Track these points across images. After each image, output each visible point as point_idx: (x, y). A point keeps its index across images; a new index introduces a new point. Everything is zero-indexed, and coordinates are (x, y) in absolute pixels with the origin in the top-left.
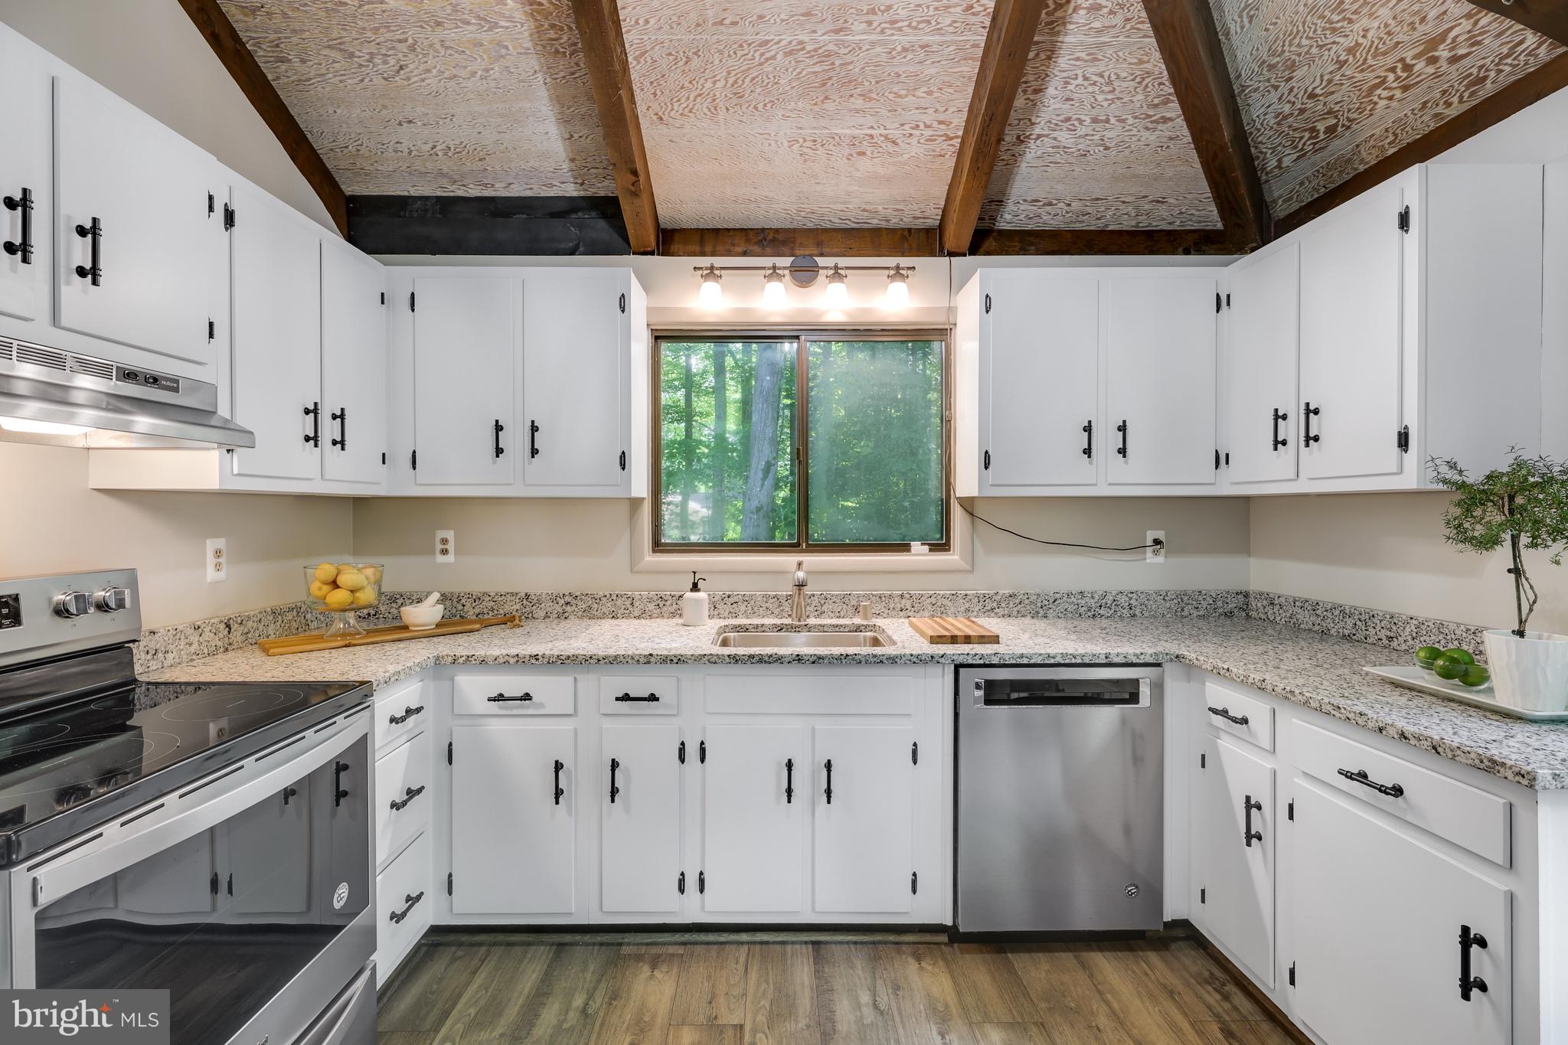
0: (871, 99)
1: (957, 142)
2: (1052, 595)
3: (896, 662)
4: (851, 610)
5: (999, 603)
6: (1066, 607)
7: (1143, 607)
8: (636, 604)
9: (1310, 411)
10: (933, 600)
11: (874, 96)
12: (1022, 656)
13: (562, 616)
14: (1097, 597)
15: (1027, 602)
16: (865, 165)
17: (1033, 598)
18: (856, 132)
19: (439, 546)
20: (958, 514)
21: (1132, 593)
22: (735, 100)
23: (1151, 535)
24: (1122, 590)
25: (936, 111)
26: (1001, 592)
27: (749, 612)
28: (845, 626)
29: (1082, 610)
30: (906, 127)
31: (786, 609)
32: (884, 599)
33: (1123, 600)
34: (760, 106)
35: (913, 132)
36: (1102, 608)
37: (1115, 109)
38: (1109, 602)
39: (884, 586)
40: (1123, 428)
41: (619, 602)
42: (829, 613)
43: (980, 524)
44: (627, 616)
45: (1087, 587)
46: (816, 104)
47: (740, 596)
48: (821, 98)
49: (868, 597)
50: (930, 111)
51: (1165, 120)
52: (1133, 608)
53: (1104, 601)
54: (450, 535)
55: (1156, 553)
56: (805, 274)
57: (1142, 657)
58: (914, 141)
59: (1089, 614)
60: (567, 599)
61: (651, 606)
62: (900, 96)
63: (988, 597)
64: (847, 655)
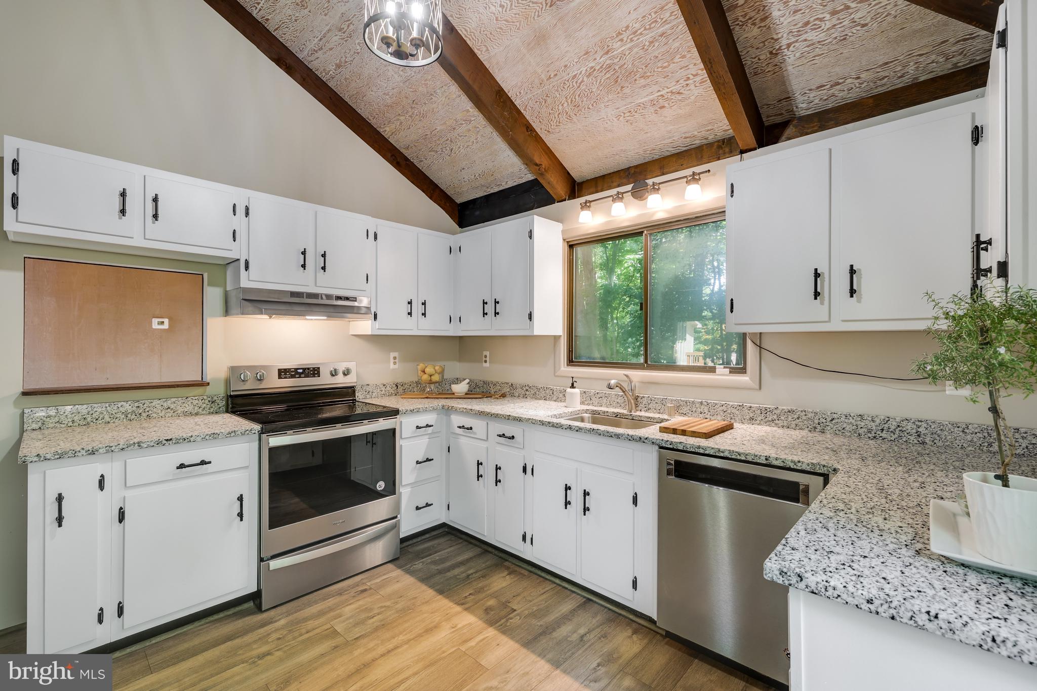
0: (648, 77)
2: (829, 414)
3: (620, 438)
5: (779, 416)
6: (844, 426)
7: (936, 436)
10: (724, 408)
11: (649, 74)
13: (525, 396)
14: (878, 421)
15: (804, 418)
16: (669, 113)
17: (810, 415)
18: (651, 97)
19: (484, 359)
20: (751, 349)
21: (921, 421)
22: (576, 109)
24: (908, 417)
27: (608, 403)
29: (861, 431)
30: (681, 81)
32: (688, 404)
33: (909, 426)
34: (590, 106)
35: (687, 82)
36: (884, 432)
38: (893, 428)
39: (689, 395)
40: (850, 273)
41: (548, 392)
42: (654, 409)
43: (765, 353)
44: (550, 399)
46: (618, 93)
47: (603, 394)
48: (619, 89)
49: (678, 402)
50: (691, 66)
52: (922, 436)
53: (886, 426)
56: (639, 193)
57: (799, 464)
59: (870, 435)
60: (527, 388)
62: (665, 67)
63: (769, 410)
64: (594, 429)
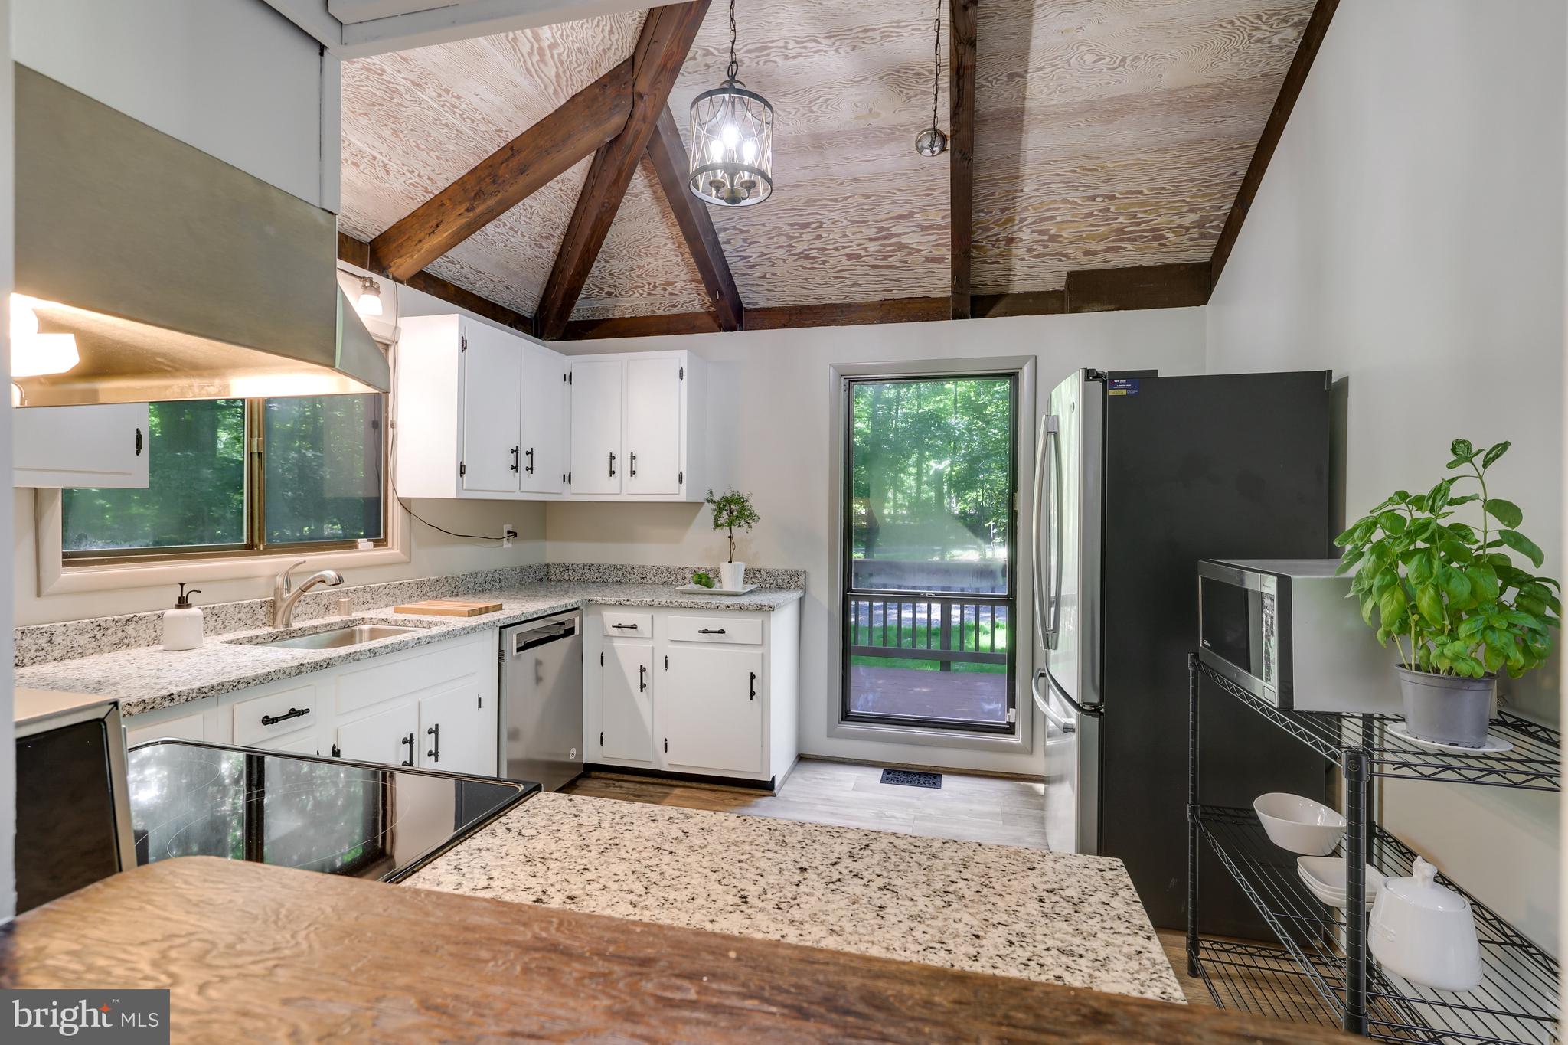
0: (397, 136)
1: (429, 197)
2: (460, 577)
5: (430, 588)
6: (468, 586)
7: (506, 580)
8: (57, 640)
9: (635, 457)
10: (387, 591)
11: (402, 136)
14: (484, 575)
15: (447, 583)
17: (450, 580)
20: (394, 513)
21: (501, 570)
23: (506, 528)
25: (433, 171)
26: (432, 578)
28: (335, 624)
29: (477, 587)
30: (405, 168)
31: (261, 618)
35: (407, 173)
36: (487, 584)
37: (524, 228)
38: (490, 579)
41: (26, 642)
43: (414, 521)
45: (478, 569)
47: (208, 610)
51: (541, 246)
52: (501, 581)
53: (487, 578)
55: (508, 541)
58: (403, 179)
61: (82, 640)
62: (419, 148)
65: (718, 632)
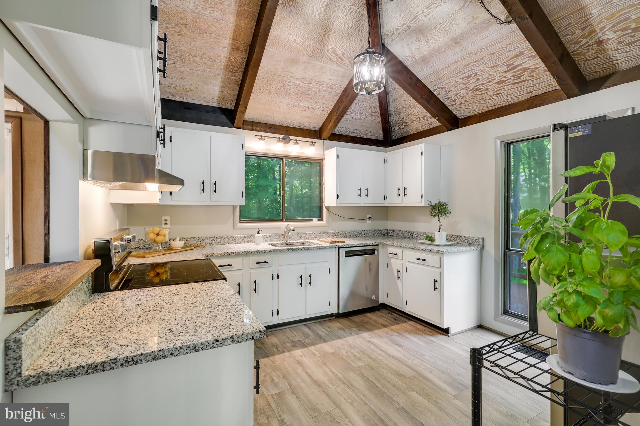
0: (312, 99)
1: (329, 112)
2: (347, 232)
3: (326, 248)
4: (299, 238)
5: (336, 234)
6: (351, 235)
7: (367, 234)
8: (236, 239)
9: (405, 189)
10: (320, 234)
12: (353, 245)
15: (342, 234)
16: (305, 113)
18: (305, 105)
19: (164, 222)
20: (325, 211)
21: (365, 231)
22: (276, 92)
23: (368, 216)
24: (363, 230)
26: (336, 231)
27: (271, 240)
28: (300, 242)
29: (354, 235)
31: (281, 239)
32: (308, 234)
33: (363, 232)
34: (282, 95)
36: (359, 235)
38: (360, 233)
39: (307, 231)
40: (367, 190)
41: (231, 239)
42: (293, 239)
43: (331, 213)
44: (233, 243)
45: (356, 230)
46: (297, 97)
47: (268, 235)
48: (299, 96)
49: (304, 234)
50: (325, 104)
51: (374, 116)
52: (365, 234)
54: (168, 218)
55: (369, 220)
56: (286, 141)
57: (376, 243)
58: (319, 110)
59: (356, 236)
60: (213, 238)
61: (241, 240)
63: (333, 233)
64: (315, 247)
65: (423, 260)
